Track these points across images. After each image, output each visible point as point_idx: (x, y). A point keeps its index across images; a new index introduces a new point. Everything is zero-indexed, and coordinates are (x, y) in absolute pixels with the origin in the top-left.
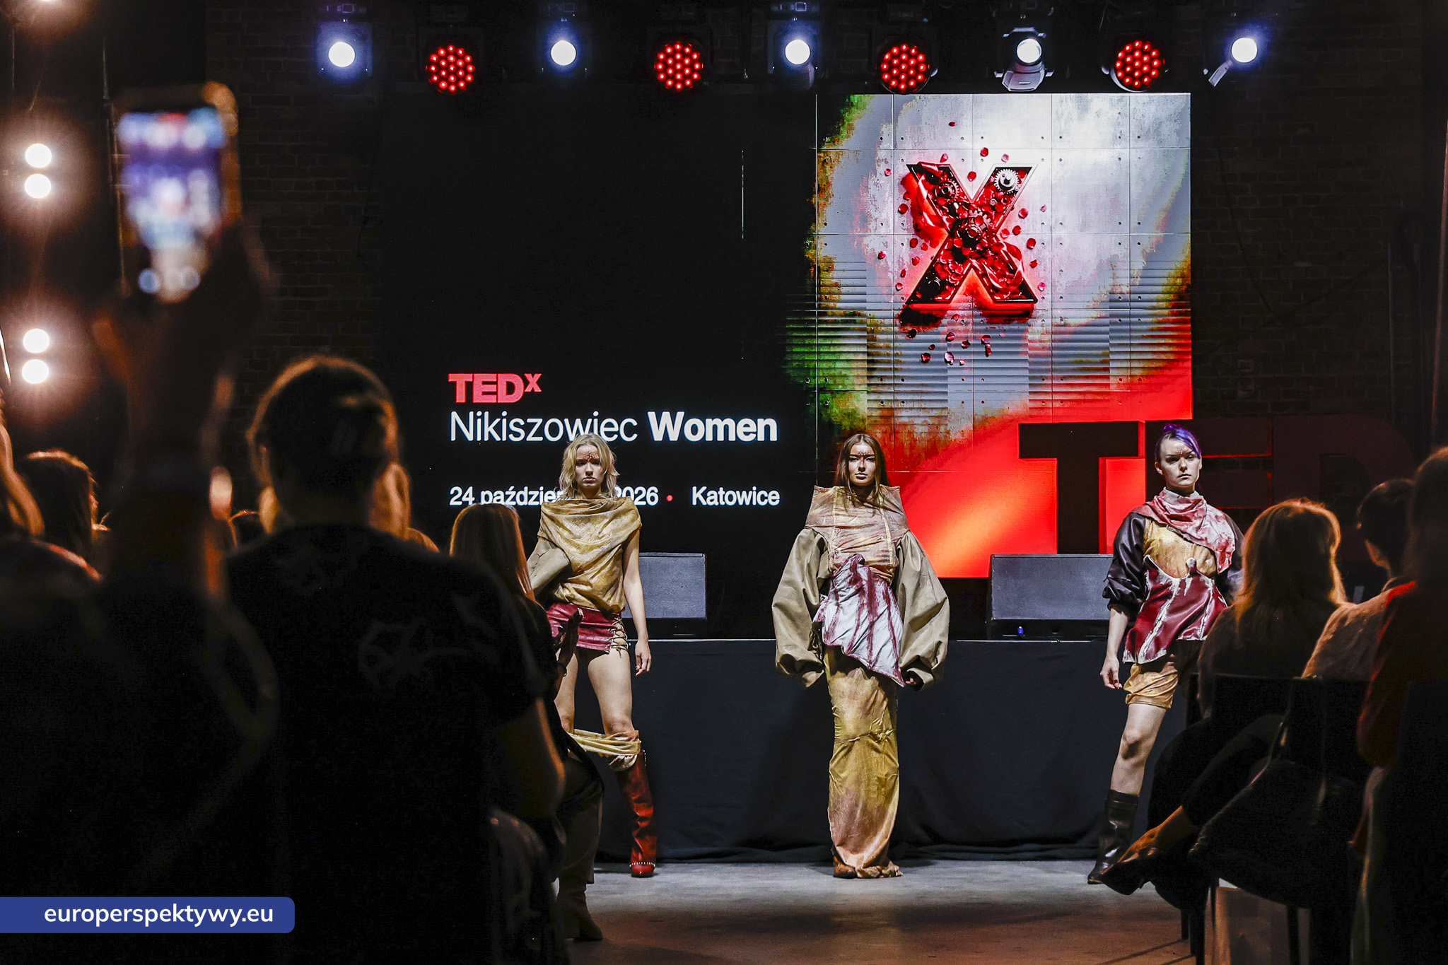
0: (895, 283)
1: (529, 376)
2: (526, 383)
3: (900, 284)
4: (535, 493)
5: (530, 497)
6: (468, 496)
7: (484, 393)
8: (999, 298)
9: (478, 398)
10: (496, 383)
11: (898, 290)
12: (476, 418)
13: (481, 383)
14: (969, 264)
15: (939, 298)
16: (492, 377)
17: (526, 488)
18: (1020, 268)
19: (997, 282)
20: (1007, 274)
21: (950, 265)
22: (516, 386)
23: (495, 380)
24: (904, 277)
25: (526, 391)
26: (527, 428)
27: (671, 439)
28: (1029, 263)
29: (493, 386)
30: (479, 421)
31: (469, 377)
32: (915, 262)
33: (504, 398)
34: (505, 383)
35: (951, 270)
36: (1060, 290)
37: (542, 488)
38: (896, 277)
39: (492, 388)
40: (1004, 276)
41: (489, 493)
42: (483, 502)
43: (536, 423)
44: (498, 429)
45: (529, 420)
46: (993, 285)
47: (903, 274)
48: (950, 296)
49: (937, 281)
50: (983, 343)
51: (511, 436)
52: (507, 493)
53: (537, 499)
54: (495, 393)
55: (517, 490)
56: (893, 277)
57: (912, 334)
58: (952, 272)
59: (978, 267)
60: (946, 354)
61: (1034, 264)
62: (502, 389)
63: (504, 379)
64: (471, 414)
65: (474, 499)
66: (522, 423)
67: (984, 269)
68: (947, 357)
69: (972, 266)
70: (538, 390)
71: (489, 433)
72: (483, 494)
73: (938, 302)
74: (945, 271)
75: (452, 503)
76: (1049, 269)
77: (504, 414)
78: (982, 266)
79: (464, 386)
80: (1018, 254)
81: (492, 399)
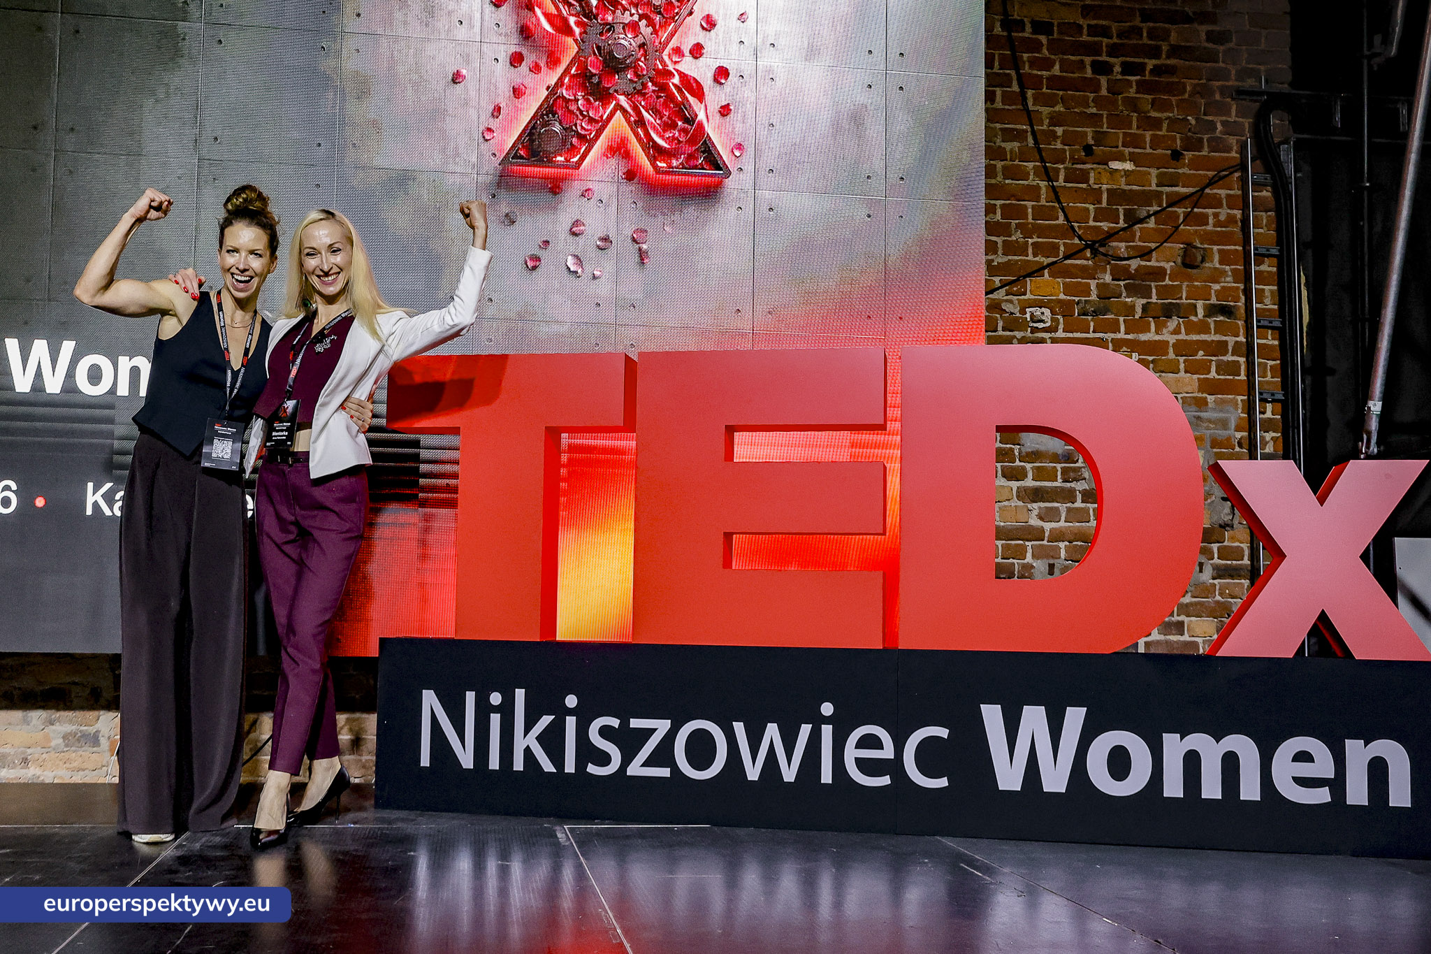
0: (481, 129)
3: (489, 130)
8: (665, 165)
11: (487, 140)
14: (614, 102)
15: (559, 158)
18: (701, 116)
19: (662, 137)
20: (680, 123)
21: (580, 102)
24: (497, 118)
27: (48, 391)
28: (717, 108)
32: (517, 92)
35: (581, 112)
36: (768, 159)
38: (483, 118)
40: (674, 126)
46: (654, 142)
47: (498, 109)
48: (578, 156)
49: (557, 128)
50: (634, 240)
56: (479, 117)
57: (510, 220)
58: (584, 116)
59: (629, 109)
60: (570, 257)
61: (725, 110)
67: (639, 113)
68: (571, 262)
69: (619, 107)
73: (559, 167)
74: (571, 112)
76: (751, 121)
78: (636, 109)
80: (699, 93)
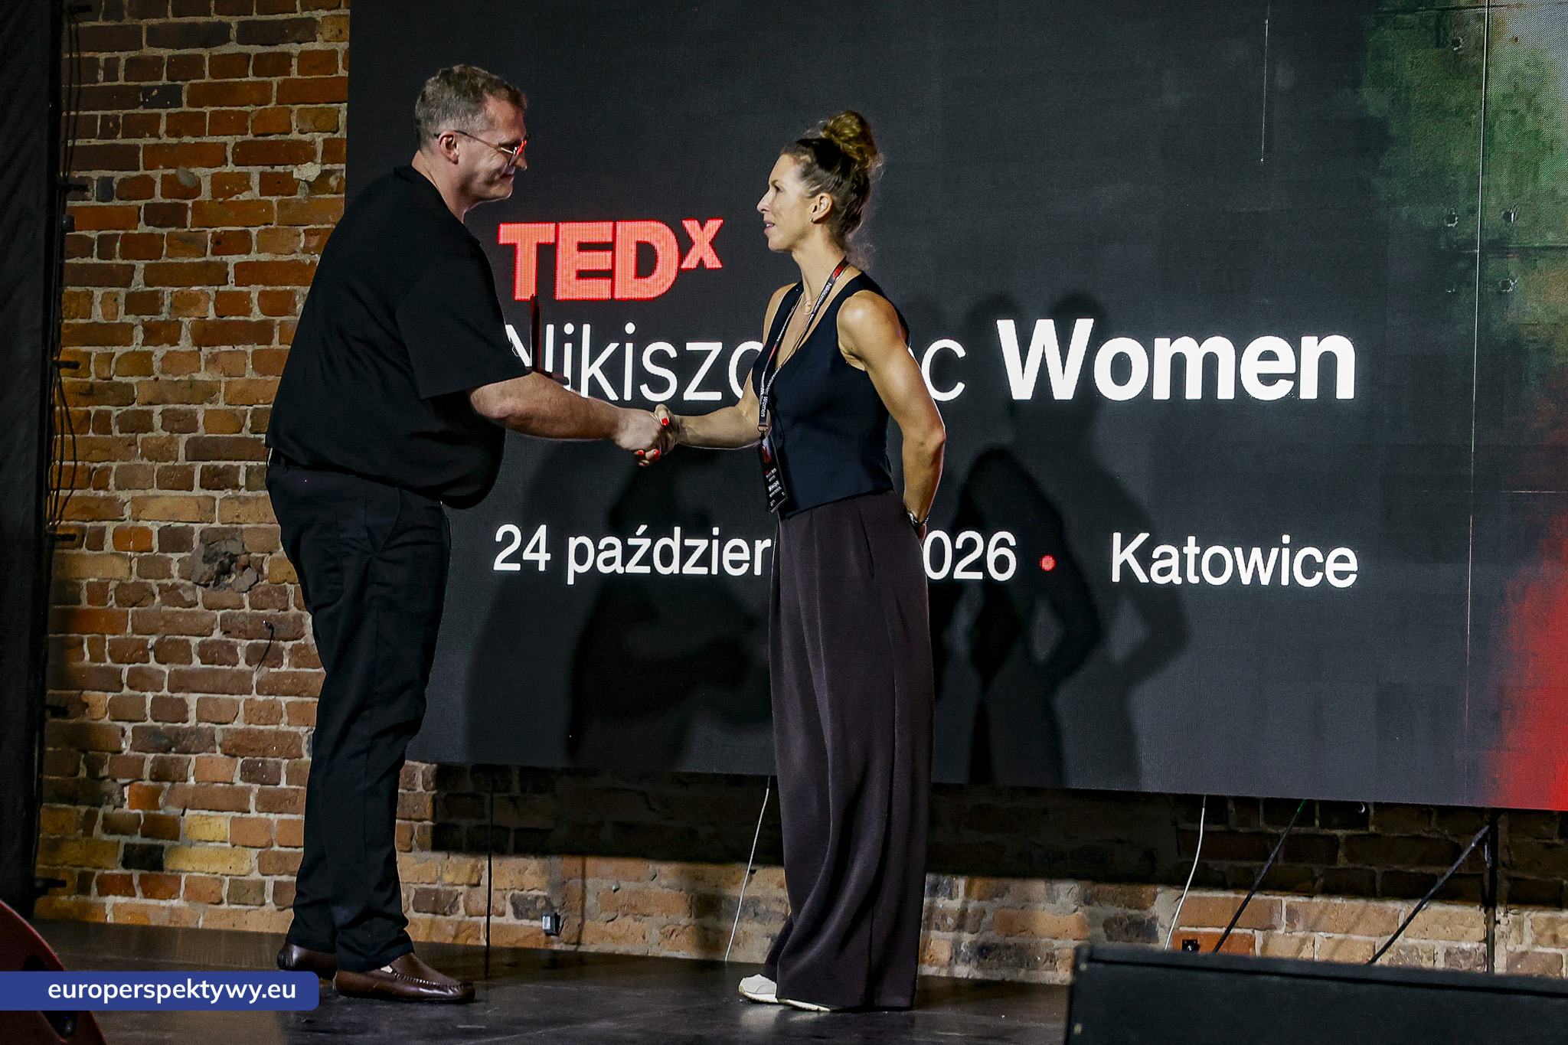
1: (691, 226)
2: (685, 244)
4: (702, 544)
5: (686, 552)
6: (536, 549)
7: (582, 275)
9: (568, 288)
10: (610, 247)
12: (560, 339)
13: (575, 248)
16: (599, 231)
17: (677, 530)
22: (660, 253)
23: (610, 239)
25: (684, 266)
26: (685, 366)
27: (1057, 396)
29: (603, 254)
30: (568, 347)
31: (544, 232)
33: (630, 287)
34: (634, 247)
37: (716, 531)
39: (600, 260)
41: (584, 540)
42: (573, 567)
43: (706, 353)
44: (613, 370)
45: (691, 346)
51: (645, 389)
52: (631, 542)
53: (705, 560)
54: (609, 274)
55: (653, 535)
62: (626, 259)
63: (631, 233)
64: (550, 329)
65: (548, 557)
66: (673, 353)
70: (712, 262)
71: (593, 380)
72: (573, 543)
75: (499, 566)
77: (630, 328)
79: (534, 256)
81: (599, 290)
